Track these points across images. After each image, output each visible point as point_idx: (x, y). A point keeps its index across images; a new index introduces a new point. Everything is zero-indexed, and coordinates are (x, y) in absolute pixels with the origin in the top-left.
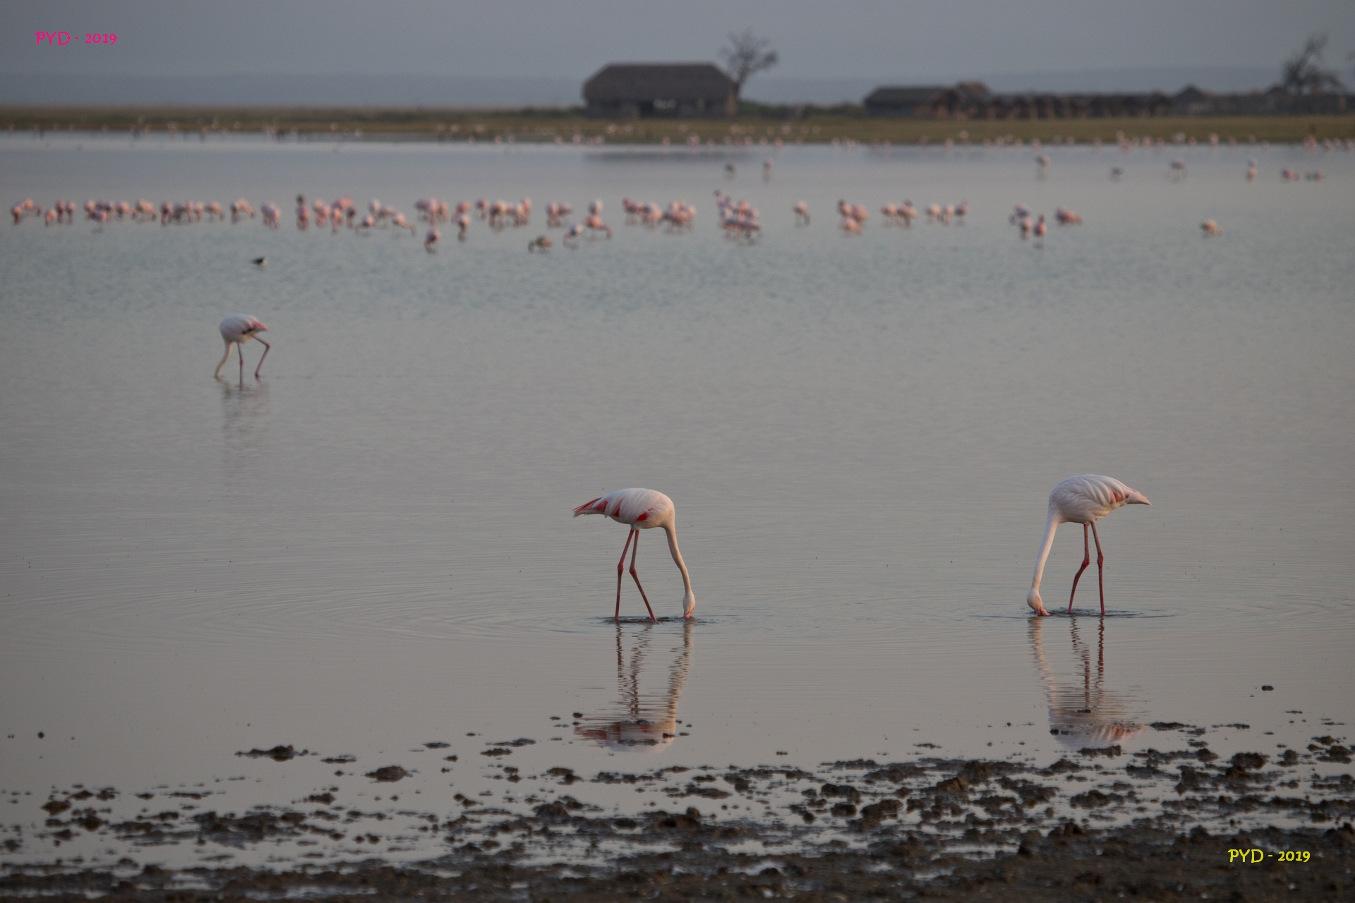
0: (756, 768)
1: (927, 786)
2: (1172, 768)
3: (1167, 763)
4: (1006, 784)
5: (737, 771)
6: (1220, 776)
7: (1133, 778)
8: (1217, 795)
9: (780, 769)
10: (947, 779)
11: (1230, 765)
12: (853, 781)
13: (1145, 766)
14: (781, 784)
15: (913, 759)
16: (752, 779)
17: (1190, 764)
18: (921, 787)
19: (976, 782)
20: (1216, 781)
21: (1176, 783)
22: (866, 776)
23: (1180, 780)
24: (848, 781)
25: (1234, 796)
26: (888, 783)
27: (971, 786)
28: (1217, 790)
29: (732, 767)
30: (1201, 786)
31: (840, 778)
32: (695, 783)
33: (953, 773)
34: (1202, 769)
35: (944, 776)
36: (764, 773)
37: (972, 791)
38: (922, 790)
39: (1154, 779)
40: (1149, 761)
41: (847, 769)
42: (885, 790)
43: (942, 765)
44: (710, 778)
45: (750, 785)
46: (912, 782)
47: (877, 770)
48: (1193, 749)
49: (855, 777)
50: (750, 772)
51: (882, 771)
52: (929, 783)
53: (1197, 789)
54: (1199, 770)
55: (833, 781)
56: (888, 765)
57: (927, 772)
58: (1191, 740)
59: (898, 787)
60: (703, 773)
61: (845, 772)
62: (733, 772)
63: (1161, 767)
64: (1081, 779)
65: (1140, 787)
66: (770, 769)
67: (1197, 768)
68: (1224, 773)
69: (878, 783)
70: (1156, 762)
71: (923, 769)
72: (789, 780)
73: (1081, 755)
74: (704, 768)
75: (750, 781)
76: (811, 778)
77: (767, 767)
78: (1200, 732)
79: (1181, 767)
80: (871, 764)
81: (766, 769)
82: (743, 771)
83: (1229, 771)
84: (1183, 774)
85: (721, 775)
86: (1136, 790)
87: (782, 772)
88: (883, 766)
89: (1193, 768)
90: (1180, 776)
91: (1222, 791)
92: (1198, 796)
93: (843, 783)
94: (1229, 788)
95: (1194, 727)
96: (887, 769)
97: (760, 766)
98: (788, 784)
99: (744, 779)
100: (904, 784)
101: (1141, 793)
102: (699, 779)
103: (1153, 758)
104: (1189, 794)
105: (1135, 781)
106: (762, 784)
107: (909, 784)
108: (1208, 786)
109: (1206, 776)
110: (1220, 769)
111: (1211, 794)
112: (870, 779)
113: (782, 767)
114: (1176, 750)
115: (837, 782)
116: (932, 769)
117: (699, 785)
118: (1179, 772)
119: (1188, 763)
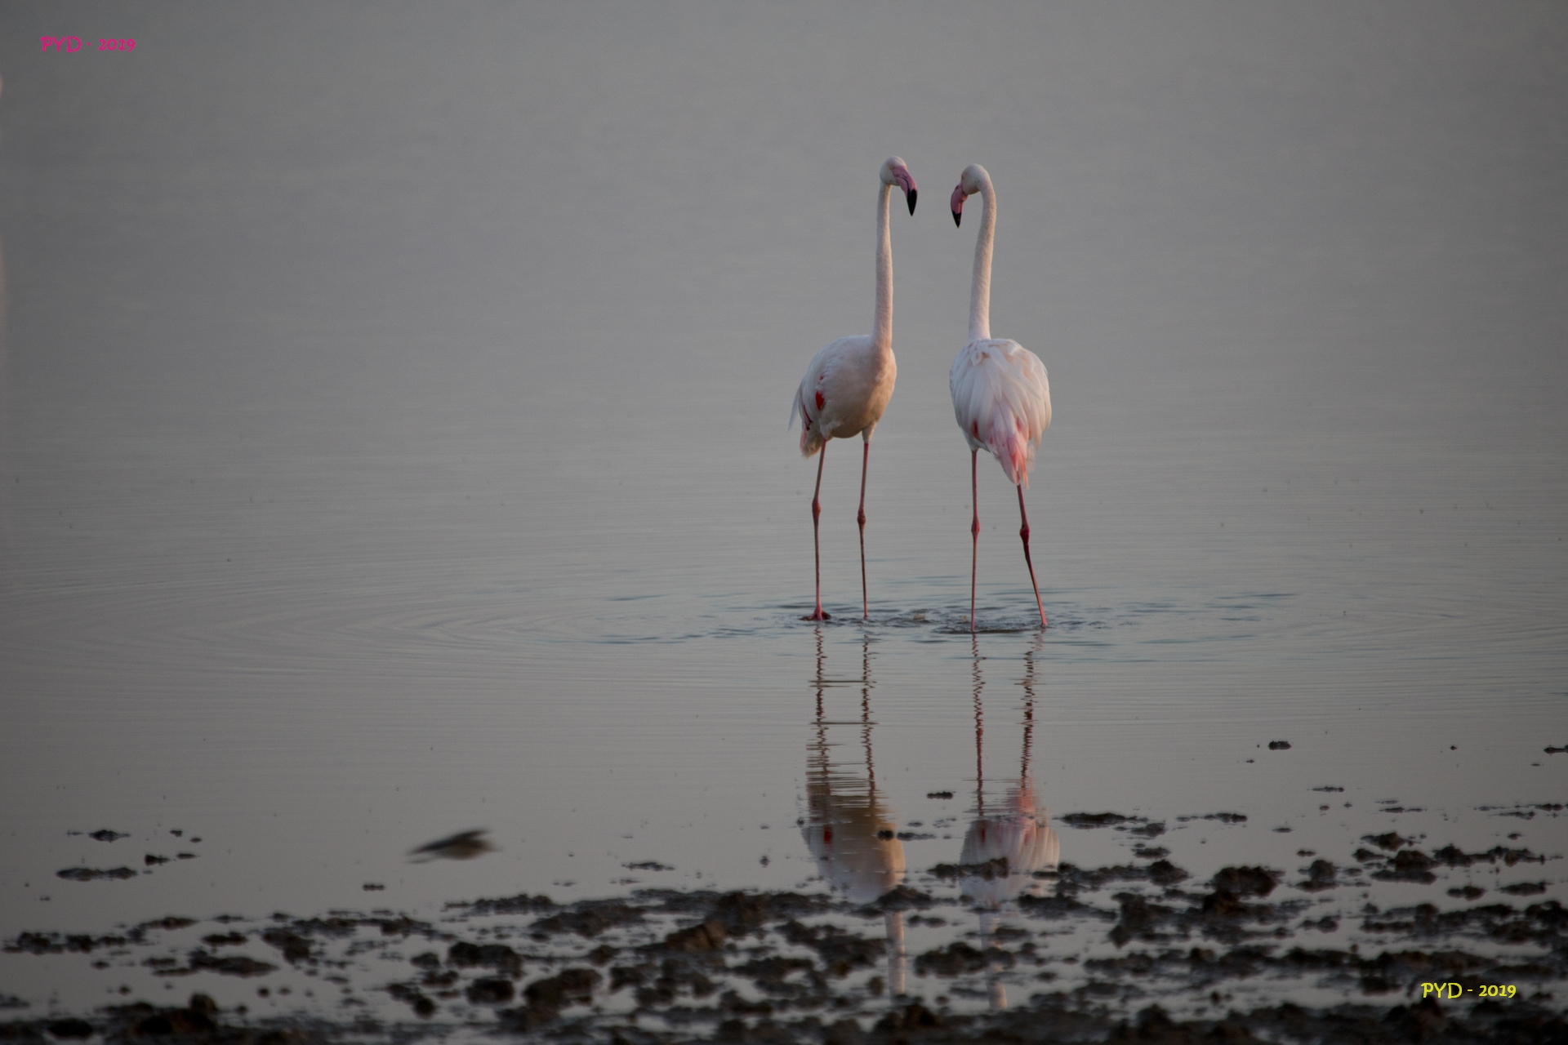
0: (325, 917)
1: (646, 941)
2: (1103, 897)
3: (1095, 889)
4: (796, 934)
5: (289, 923)
6: (1191, 910)
7: (1032, 918)
8: (1187, 946)
9: (370, 916)
10: (685, 927)
11: (1211, 891)
12: (507, 936)
13: (1053, 895)
14: (371, 945)
15: (623, 891)
16: (318, 936)
17: (1137, 889)
18: (636, 945)
19: (739, 932)
20: (1185, 921)
21: (1110, 926)
22: (533, 926)
23: (1118, 919)
24: (500, 936)
25: (1219, 948)
26: (575, 938)
27: (729, 940)
28: (1186, 937)
29: (278, 916)
30: (1158, 930)
31: (484, 931)
32: (207, 948)
33: (696, 917)
34: (1159, 898)
35: (679, 922)
36: (340, 925)
37: (732, 949)
38: (639, 950)
39: (1070, 920)
40: (1061, 887)
41: (499, 913)
42: (568, 951)
43: (675, 901)
44: (236, 938)
45: (314, 949)
46: (619, 935)
47: (554, 914)
48: (1144, 862)
49: (512, 928)
50: (314, 924)
51: (564, 916)
52: (653, 936)
53: (1150, 937)
54: (1153, 901)
55: (471, 938)
56: (575, 904)
57: (648, 916)
58: (1139, 845)
59: (592, 944)
60: (223, 929)
61: (492, 919)
62: (279, 925)
63: (1083, 897)
64: (935, 922)
65: (1044, 934)
66: (351, 917)
67: (1150, 896)
68: (1199, 906)
69: (556, 938)
70: (1074, 887)
71: (640, 910)
72: (388, 938)
73: (933, 876)
74: (225, 919)
75: (312, 942)
76: (429, 932)
77: (346, 913)
78: (1155, 829)
79: (1120, 896)
80: (542, 902)
81: (344, 917)
82: (300, 923)
83: (1208, 901)
84: (1124, 908)
85: (256, 931)
86: (1037, 940)
87: (374, 922)
88: (564, 906)
89: (1142, 898)
90: (1118, 912)
91: (1197, 939)
92: (1153, 949)
93: (490, 939)
94: (1209, 932)
95: (1144, 820)
96: (573, 911)
97: (333, 913)
98: (384, 944)
99: (303, 937)
100: (605, 939)
101: (1046, 947)
102: (215, 940)
103: (1068, 881)
104: (1135, 945)
105: (1034, 924)
106: (336, 947)
107: (615, 938)
108: (1170, 929)
109: (1166, 912)
110: (1193, 897)
111: (1175, 944)
112: (540, 932)
113: (376, 912)
114: (1110, 863)
115: (479, 938)
116: (658, 909)
117: (214, 951)
118: (1116, 905)
119: (1132, 889)
